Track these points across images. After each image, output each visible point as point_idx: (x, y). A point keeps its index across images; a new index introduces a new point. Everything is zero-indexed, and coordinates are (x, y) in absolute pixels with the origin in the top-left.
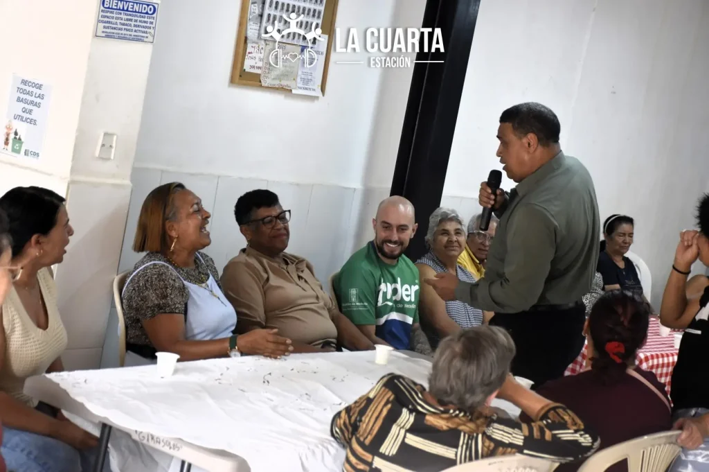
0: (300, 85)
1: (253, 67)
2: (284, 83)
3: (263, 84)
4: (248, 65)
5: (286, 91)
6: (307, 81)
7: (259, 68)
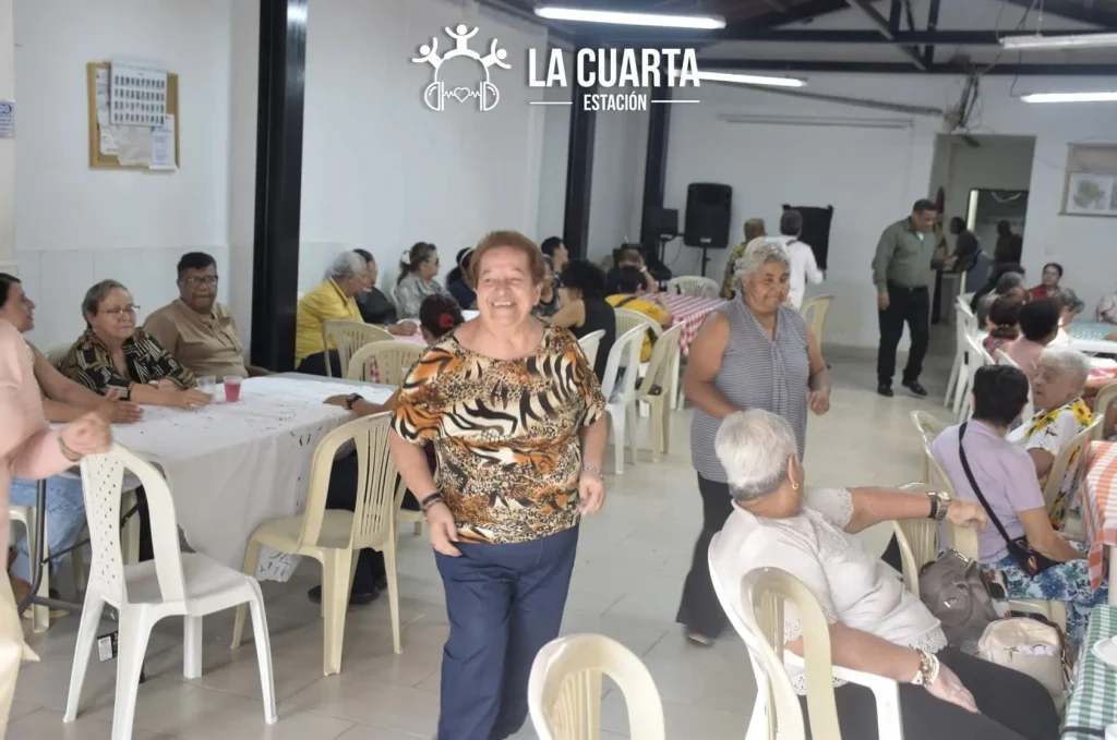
0: (155, 160)
1: (109, 150)
2: (140, 161)
3: (122, 163)
4: (105, 148)
5: (143, 168)
6: (161, 157)
7: (114, 150)
